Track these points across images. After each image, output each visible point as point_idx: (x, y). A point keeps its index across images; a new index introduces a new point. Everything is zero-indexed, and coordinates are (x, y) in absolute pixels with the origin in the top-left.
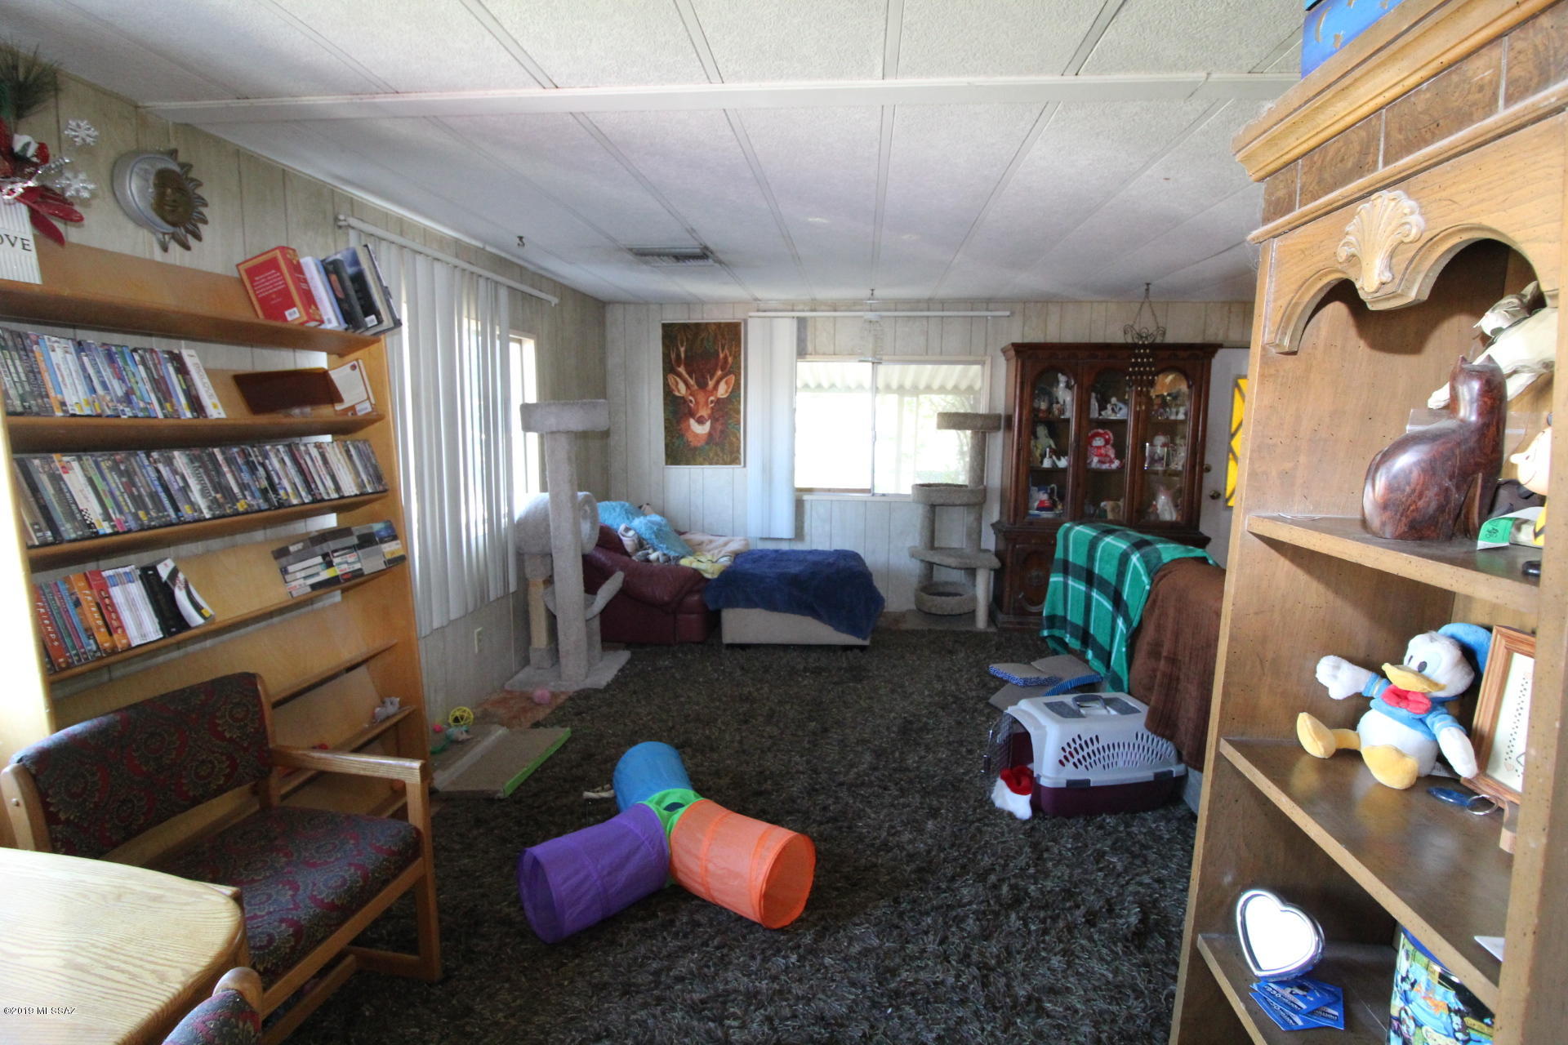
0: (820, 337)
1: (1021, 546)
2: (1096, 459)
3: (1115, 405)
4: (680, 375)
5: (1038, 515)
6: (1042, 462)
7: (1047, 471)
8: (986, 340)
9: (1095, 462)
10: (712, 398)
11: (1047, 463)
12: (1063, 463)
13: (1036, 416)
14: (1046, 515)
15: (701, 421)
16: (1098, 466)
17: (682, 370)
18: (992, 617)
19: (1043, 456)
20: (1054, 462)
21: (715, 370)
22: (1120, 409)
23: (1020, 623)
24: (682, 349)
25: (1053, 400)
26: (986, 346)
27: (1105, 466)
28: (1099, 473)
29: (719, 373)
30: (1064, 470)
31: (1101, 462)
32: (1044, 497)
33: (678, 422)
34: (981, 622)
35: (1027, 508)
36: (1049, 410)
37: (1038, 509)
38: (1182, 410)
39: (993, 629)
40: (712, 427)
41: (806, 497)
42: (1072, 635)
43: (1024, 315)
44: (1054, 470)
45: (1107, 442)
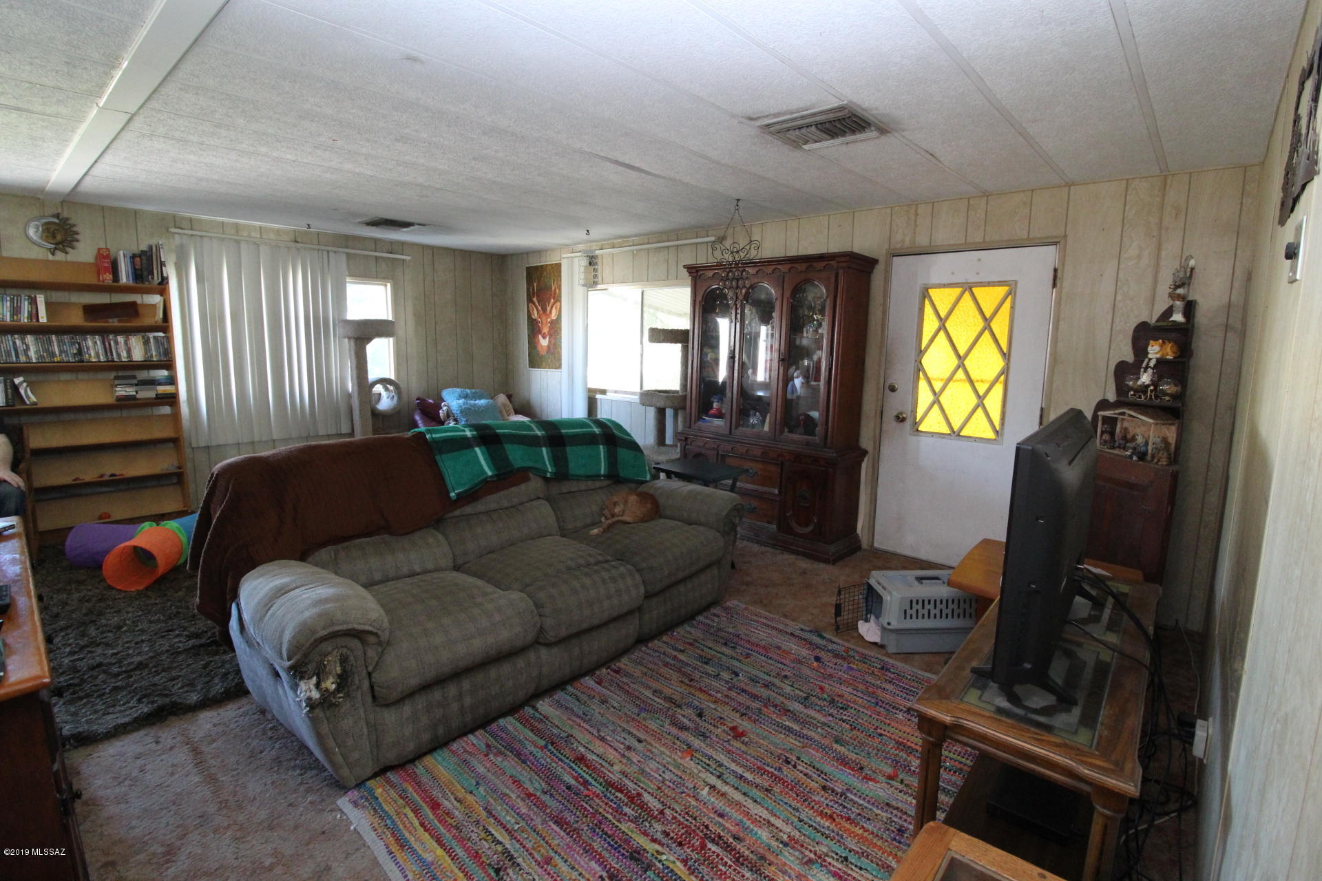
0: (605, 269)
4: (534, 303)
5: (710, 422)
10: (549, 320)
14: (716, 421)
15: (544, 337)
17: (535, 299)
21: (550, 300)
24: (535, 285)
29: (552, 301)
33: (534, 337)
35: (700, 414)
37: (710, 416)
40: (550, 342)
41: (598, 396)
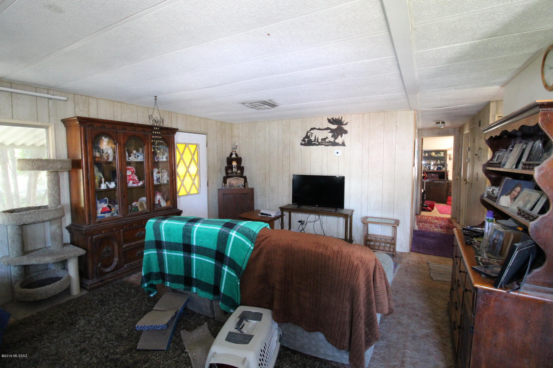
1: (96, 236)
2: (131, 182)
3: (135, 154)
5: (104, 216)
6: (100, 186)
7: (104, 190)
8: (49, 113)
9: (130, 184)
11: (103, 187)
12: (112, 185)
13: (95, 160)
14: (107, 215)
16: (132, 185)
18: (82, 286)
19: (100, 182)
20: (107, 185)
22: (138, 156)
23: (100, 282)
25: (101, 151)
26: (49, 117)
27: (135, 185)
28: (132, 188)
30: (114, 189)
31: (133, 183)
32: (105, 205)
34: (75, 290)
35: (96, 213)
36: (101, 156)
37: (102, 213)
38: (165, 157)
39: (85, 292)
42: (156, 280)
43: (75, 102)
44: (108, 190)
45: (133, 173)
